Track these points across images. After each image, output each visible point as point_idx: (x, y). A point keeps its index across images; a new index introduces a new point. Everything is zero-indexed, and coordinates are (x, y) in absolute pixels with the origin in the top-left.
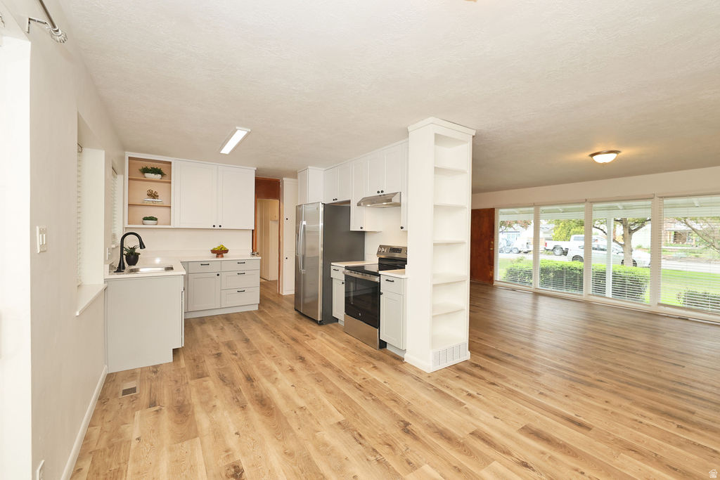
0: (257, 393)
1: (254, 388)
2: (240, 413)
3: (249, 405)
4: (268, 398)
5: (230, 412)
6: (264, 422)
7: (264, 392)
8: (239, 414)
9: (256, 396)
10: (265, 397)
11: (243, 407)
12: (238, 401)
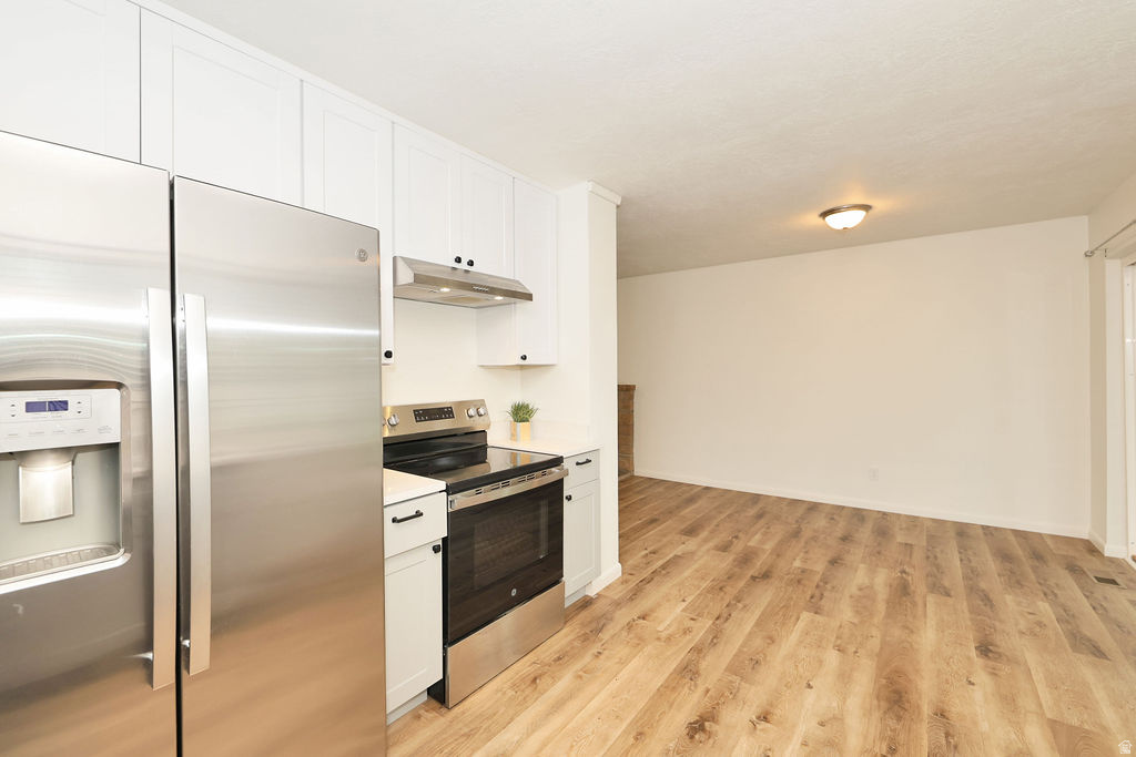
0: (892, 723)
1: (892, 739)
2: (953, 709)
3: (926, 710)
4: (878, 698)
5: (975, 723)
6: (917, 671)
7: (877, 715)
8: (956, 708)
9: (899, 718)
10: (884, 704)
11: (941, 714)
12: (947, 735)
